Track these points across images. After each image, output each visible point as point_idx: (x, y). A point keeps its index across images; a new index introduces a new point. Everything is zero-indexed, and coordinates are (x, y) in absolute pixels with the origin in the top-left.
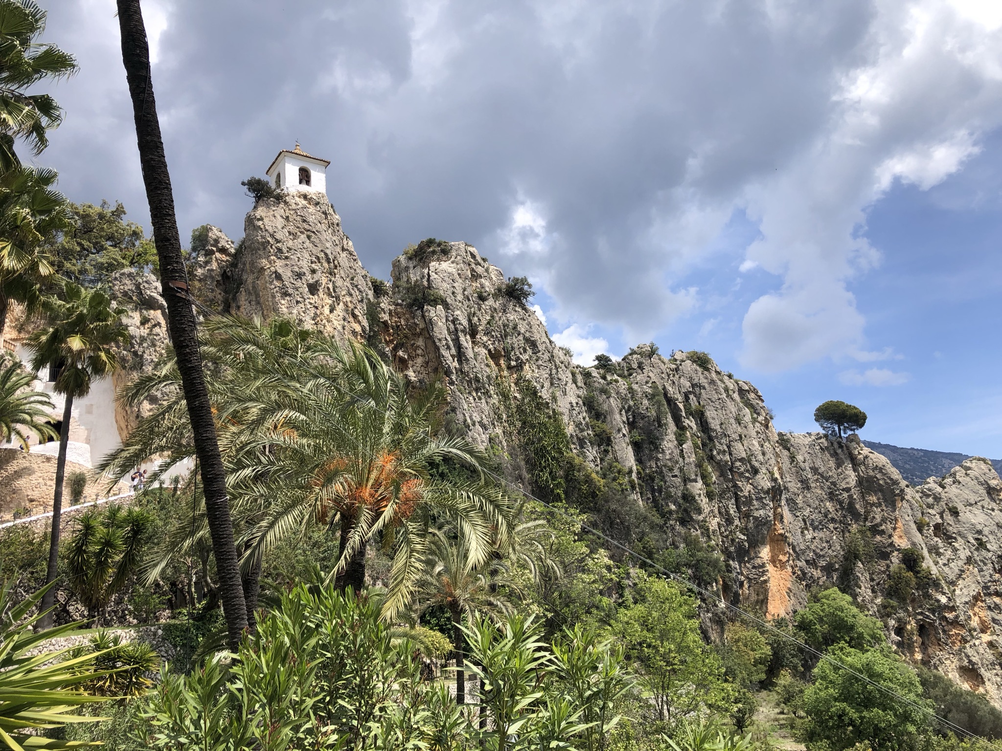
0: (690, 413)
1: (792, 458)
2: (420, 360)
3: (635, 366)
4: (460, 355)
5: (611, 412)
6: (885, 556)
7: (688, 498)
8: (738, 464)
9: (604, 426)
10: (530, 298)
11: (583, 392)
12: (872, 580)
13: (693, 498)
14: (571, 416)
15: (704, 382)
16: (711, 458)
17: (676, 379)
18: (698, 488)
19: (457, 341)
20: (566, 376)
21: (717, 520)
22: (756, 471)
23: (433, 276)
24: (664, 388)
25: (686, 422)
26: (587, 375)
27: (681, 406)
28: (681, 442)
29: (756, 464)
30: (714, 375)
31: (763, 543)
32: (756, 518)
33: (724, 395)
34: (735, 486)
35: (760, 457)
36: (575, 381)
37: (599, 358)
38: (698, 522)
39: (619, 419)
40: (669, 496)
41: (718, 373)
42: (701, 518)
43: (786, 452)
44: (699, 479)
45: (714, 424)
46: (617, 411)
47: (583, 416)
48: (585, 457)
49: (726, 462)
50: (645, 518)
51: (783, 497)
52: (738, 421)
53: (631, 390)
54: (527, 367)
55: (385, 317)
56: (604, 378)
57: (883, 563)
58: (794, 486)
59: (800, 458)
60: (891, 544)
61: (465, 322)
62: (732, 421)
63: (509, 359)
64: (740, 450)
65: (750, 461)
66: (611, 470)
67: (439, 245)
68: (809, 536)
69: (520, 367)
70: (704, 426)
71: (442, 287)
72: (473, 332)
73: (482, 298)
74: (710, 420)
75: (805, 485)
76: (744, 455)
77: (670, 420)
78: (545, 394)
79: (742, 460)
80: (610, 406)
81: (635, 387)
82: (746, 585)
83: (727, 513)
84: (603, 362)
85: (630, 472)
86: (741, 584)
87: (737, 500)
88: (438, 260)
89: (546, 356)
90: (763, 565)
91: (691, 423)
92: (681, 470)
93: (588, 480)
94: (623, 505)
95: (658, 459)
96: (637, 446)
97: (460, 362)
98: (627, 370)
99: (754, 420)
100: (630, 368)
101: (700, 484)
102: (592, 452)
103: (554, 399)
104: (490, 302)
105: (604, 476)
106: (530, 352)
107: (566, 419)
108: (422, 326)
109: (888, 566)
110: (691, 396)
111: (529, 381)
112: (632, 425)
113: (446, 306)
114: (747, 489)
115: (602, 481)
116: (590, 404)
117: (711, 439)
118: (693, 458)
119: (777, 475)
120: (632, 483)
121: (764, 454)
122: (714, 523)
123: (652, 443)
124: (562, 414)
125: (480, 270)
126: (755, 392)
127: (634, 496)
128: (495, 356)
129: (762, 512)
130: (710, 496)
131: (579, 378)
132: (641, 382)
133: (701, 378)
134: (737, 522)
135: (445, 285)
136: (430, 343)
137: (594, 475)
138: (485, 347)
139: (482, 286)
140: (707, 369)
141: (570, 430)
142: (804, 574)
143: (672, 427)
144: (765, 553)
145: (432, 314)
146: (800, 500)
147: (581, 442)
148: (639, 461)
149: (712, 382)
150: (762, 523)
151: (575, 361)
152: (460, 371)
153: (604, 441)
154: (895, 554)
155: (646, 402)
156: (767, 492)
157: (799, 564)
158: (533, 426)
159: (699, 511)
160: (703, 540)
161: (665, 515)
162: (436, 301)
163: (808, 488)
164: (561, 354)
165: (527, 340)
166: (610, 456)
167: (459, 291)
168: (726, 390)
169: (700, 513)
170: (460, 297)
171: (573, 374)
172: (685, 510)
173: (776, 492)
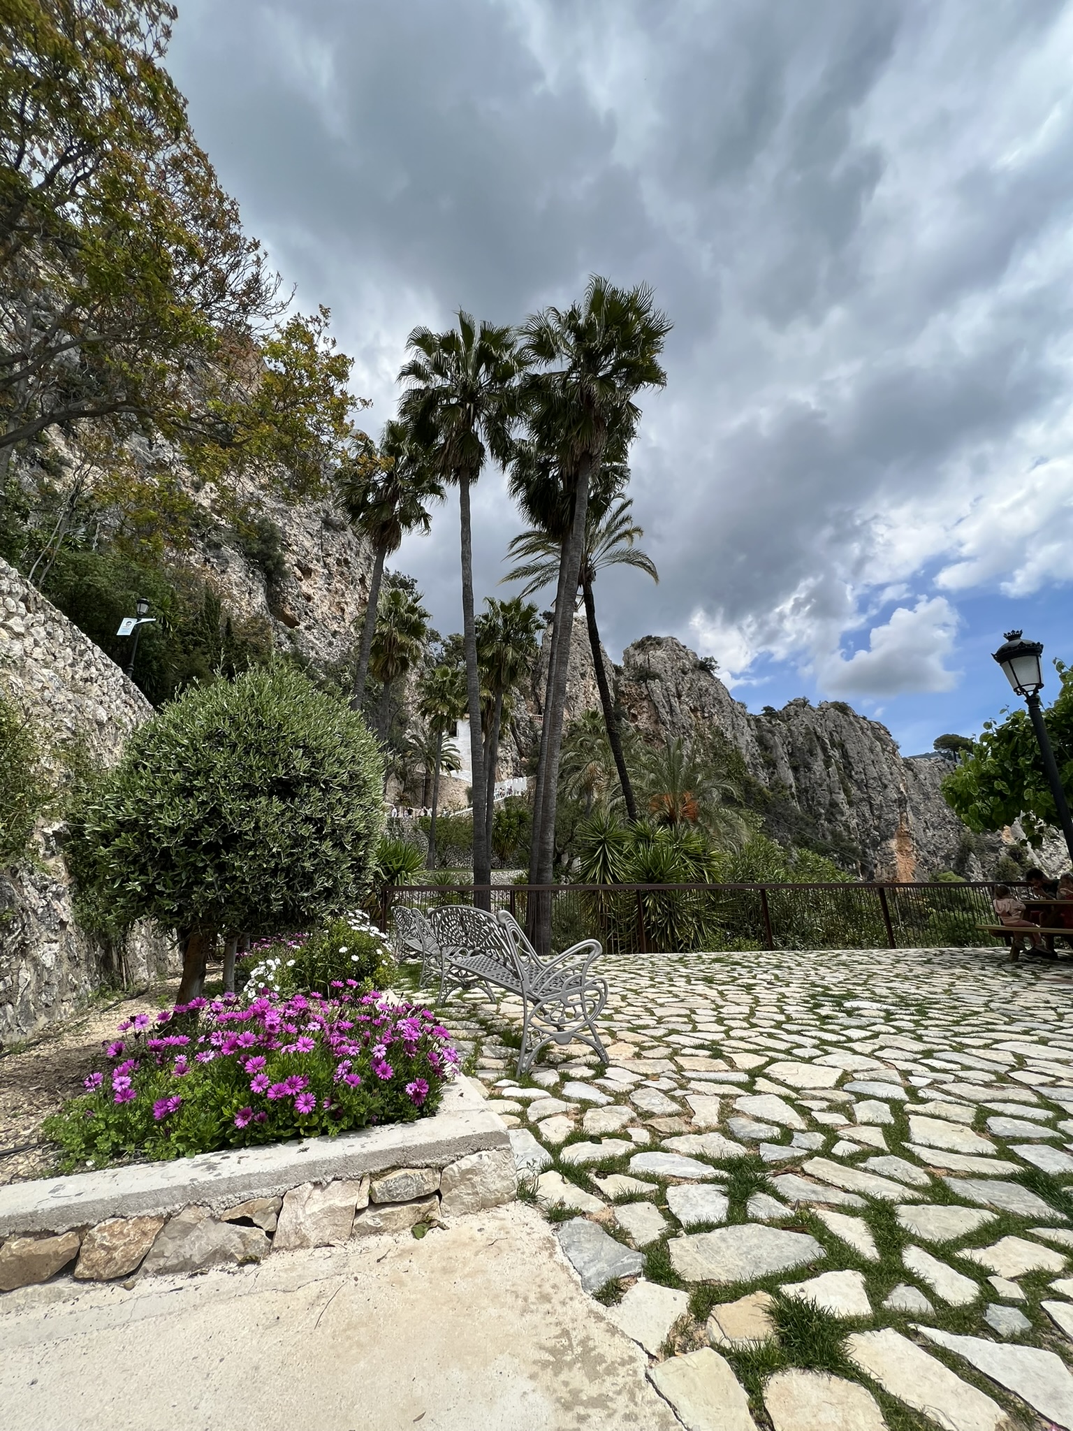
0: (833, 745)
1: (916, 776)
2: (645, 715)
3: (792, 714)
4: (672, 711)
5: (776, 746)
6: (995, 850)
7: (834, 804)
8: (872, 781)
9: (771, 756)
10: (716, 670)
11: (755, 733)
12: (983, 867)
13: (838, 805)
14: (747, 750)
15: (844, 723)
16: (851, 777)
17: (822, 722)
18: (841, 797)
19: (669, 702)
20: (743, 722)
21: (855, 821)
22: (886, 787)
23: (652, 660)
24: (814, 729)
25: (831, 753)
26: (757, 720)
27: (827, 741)
28: (827, 764)
29: (886, 782)
30: (852, 718)
31: (892, 837)
32: (886, 820)
33: (860, 733)
34: (870, 797)
35: (889, 777)
36: (749, 726)
37: (765, 709)
38: (841, 821)
39: (781, 751)
40: (819, 804)
41: (855, 716)
42: (843, 819)
43: (910, 773)
44: (842, 792)
45: (852, 753)
46: (780, 746)
47: (756, 749)
48: (758, 777)
49: (862, 780)
50: (802, 819)
51: (908, 805)
52: (871, 750)
53: (789, 730)
54: (716, 717)
55: (623, 688)
56: (770, 722)
57: (993, 855)
58: (917, 797)
59: (922, 777)
60: (1000, 841)
61: (674, 690)
62: (866, 751)
63: (704, 712)
64: (873, 771)
65: (880, 779)
66: (777, 786)
67: (655, 638)
68: (930, 834)
69: (711, 716)
70: (845, 755)
71: (658, 667)
72: (679, 696)
73: (685, 673)
74: (849, 751)
75: (927, 797)
76: (876, 775)
77: (819, 751)
78: (729, 735)
79: (873, 779)
80: (775, 742)
81: (793, 728)
82: (879, 867)
83: (864, 815)
84: (769, 711)
85: (791, 787)
86: (876, 866)
87: (871, 805)
88: (655, 649)
89: (729, 709)
90: (892, 853)
91: (836, 753)
92: (828, 786)
93: (760, 791)
94: (786, 810)
95: (810, 778)
96: (795, 769)
97: (671, 715)
98: (785, 716)
99: (884, 750)
100: (788, 715)
101: (842, 796)
102: (763, 774)
103: (735, 738)
104: (690, 675)
105: (772, 790)
106: (717, 707)
107: (744, 751)
108: (646, 693)
109: (997, 858)
110: (835, 734)
111: (718, 727)
112: (791, 755)
113: (661, 680)
114: (878, 799)
115: (771, 793)
116: (761, 741)
117: (850, 764)
118: (837, 777)
119: (902, 789)
120: (792, 794)
121: (891, 774)
122: (853, 823)
123: (805, 767)
124: (740, 748)
125: (682, 654)
126: (885, 729)
127: (794, 803)
128: (694, 710)
129: (890, 816)
130: (850, 803)
131: (752, 723)
132: (798, 724)
133: (842, 720)
134: (871, 822)
135: (660, 666)
136: (651, 704)
137: (765, 789)
138: (688, 705)
139: (684, 664)
140: (847, 714)
141: (747, 759)
142: (926, 861)
143: (821, 756)
144: (893, 844)
145: (653, 685)
146: (922, 807)
147: (755, 766)
148: (797, 779)
149: (851, 723)
150: (889, 823)
151: (749, 711)
152: (673, 723)
153: (771, 764)
154: (1003, 848)
155: (801, 739)
156: (895, 802)
157: (922, 853)
158: (721, 757)
159: (842, 814)
160: (845, 833)
161: (817, 816)
162: (655, 676)
163: (929, 799)
164: (739, 707)
165: (716, 699)
166: (776, 776)
167: (668, 669)
168: (862, 728)
169: (843, 815)
170: (670, 673)
171: (748, 720)
172: (832, 813)
173: (901, 802)
